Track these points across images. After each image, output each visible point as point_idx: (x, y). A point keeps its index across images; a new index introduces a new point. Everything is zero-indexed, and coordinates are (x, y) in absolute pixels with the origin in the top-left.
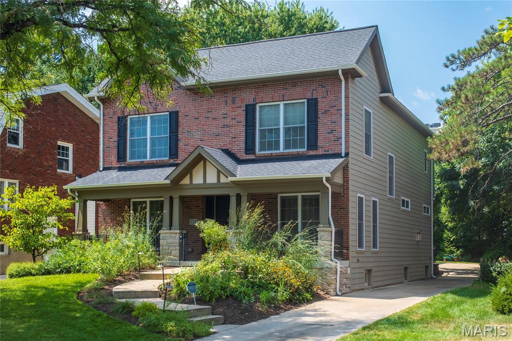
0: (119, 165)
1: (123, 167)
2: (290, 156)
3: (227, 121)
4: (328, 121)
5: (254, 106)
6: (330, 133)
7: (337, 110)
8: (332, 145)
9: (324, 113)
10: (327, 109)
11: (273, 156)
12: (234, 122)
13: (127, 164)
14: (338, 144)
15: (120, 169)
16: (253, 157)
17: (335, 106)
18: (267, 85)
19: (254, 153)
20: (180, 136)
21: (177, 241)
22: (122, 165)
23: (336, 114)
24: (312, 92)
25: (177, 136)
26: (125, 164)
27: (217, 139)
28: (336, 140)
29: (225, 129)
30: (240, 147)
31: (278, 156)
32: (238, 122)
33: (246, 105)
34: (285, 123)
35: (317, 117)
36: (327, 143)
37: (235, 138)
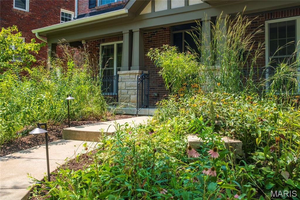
0: (90, 12)
1: (93, 13)
13: (97, 9)
15: (91, 15)
21: (135, 83)
22: (93, 11)
26: (95, 9)
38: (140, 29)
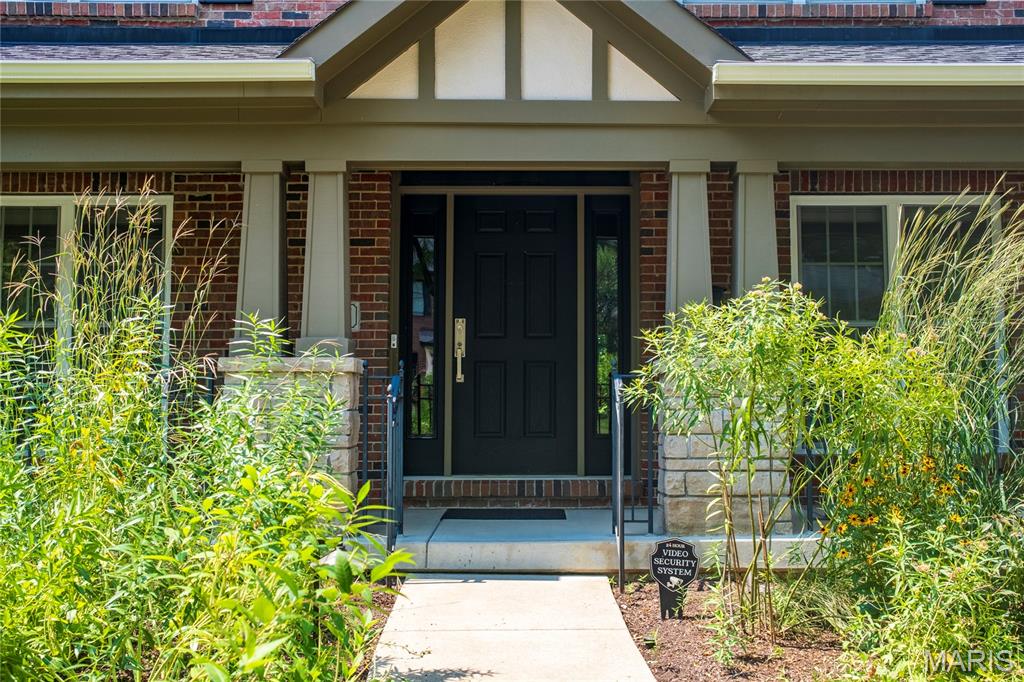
38: (349, 164)
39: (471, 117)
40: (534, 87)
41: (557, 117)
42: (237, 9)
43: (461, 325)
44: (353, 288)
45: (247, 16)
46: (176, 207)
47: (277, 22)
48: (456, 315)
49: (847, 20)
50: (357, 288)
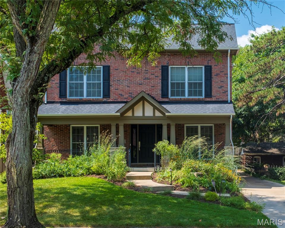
0: (60, 101)
1: (64, 102)
2: (193, 101)
3: (148, 76)
4: (219, 80)
5: (168, 67)
6: (220, 88)
7: (225, 74)
8: (221, 95)
9: (216, 75)
10: (218, 73)
11: (182, 100)
12: (153, 76)
13: (68, 100)
14: (225, 95)
15: (62, 103)
16: (167, 100)
17: (223, 72)
18: (177, 54)
19: (168, 98)
20: (111, 83)
23: (223, 77)
24: (208, 62)
25: (109, 83)
26: (65, 100)
27: (140, 87)
28: (224, 93)
29: (147, 81)
30: (157, 93)
31: (185, 100)
32: (155, 77)
33: (162, 66)
34: (189, 80)
35: (211, 77)
36: (218, 94)
37: (154, 87)
38: (124, 124)
39: (138, 118)
40: (146, 115)
41: (149, 118)
42: (108, 99)
43: (140, 143)
44: (125, 138)
45: (109, 100)
46: (100, 127)
47: (114, 100)
48: (139, 141)
49: (193, 100)
50: (125, 137)
